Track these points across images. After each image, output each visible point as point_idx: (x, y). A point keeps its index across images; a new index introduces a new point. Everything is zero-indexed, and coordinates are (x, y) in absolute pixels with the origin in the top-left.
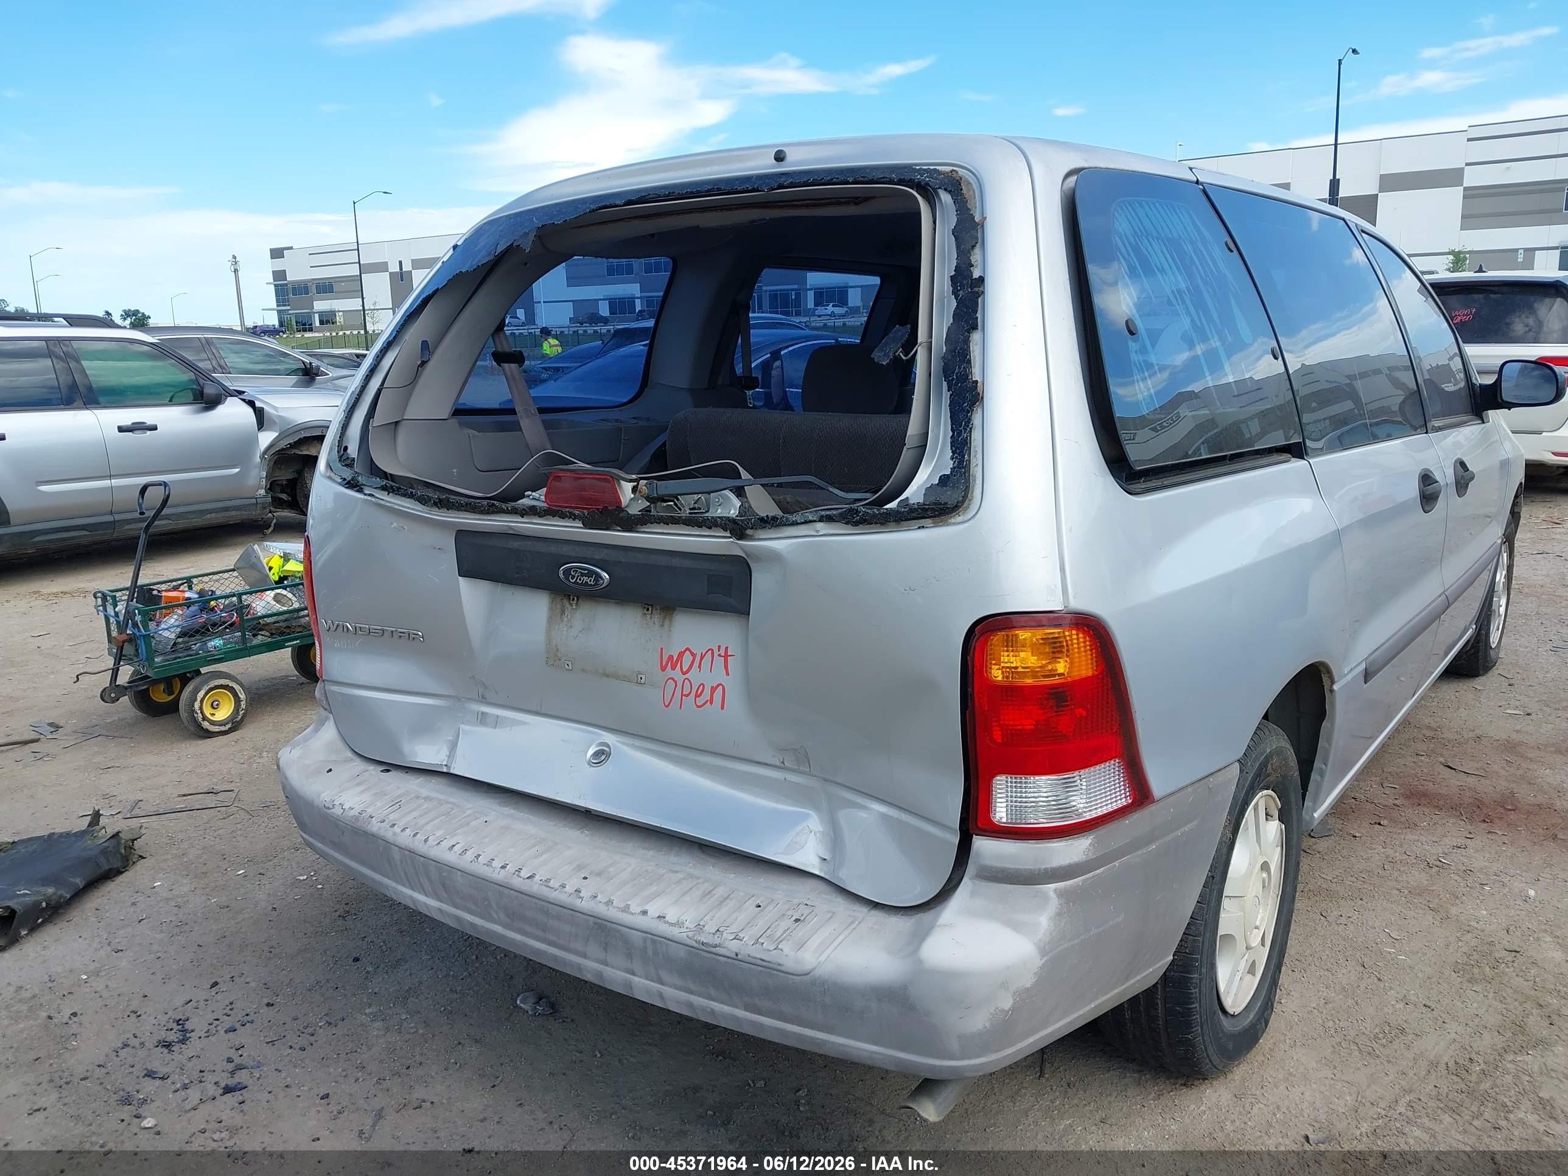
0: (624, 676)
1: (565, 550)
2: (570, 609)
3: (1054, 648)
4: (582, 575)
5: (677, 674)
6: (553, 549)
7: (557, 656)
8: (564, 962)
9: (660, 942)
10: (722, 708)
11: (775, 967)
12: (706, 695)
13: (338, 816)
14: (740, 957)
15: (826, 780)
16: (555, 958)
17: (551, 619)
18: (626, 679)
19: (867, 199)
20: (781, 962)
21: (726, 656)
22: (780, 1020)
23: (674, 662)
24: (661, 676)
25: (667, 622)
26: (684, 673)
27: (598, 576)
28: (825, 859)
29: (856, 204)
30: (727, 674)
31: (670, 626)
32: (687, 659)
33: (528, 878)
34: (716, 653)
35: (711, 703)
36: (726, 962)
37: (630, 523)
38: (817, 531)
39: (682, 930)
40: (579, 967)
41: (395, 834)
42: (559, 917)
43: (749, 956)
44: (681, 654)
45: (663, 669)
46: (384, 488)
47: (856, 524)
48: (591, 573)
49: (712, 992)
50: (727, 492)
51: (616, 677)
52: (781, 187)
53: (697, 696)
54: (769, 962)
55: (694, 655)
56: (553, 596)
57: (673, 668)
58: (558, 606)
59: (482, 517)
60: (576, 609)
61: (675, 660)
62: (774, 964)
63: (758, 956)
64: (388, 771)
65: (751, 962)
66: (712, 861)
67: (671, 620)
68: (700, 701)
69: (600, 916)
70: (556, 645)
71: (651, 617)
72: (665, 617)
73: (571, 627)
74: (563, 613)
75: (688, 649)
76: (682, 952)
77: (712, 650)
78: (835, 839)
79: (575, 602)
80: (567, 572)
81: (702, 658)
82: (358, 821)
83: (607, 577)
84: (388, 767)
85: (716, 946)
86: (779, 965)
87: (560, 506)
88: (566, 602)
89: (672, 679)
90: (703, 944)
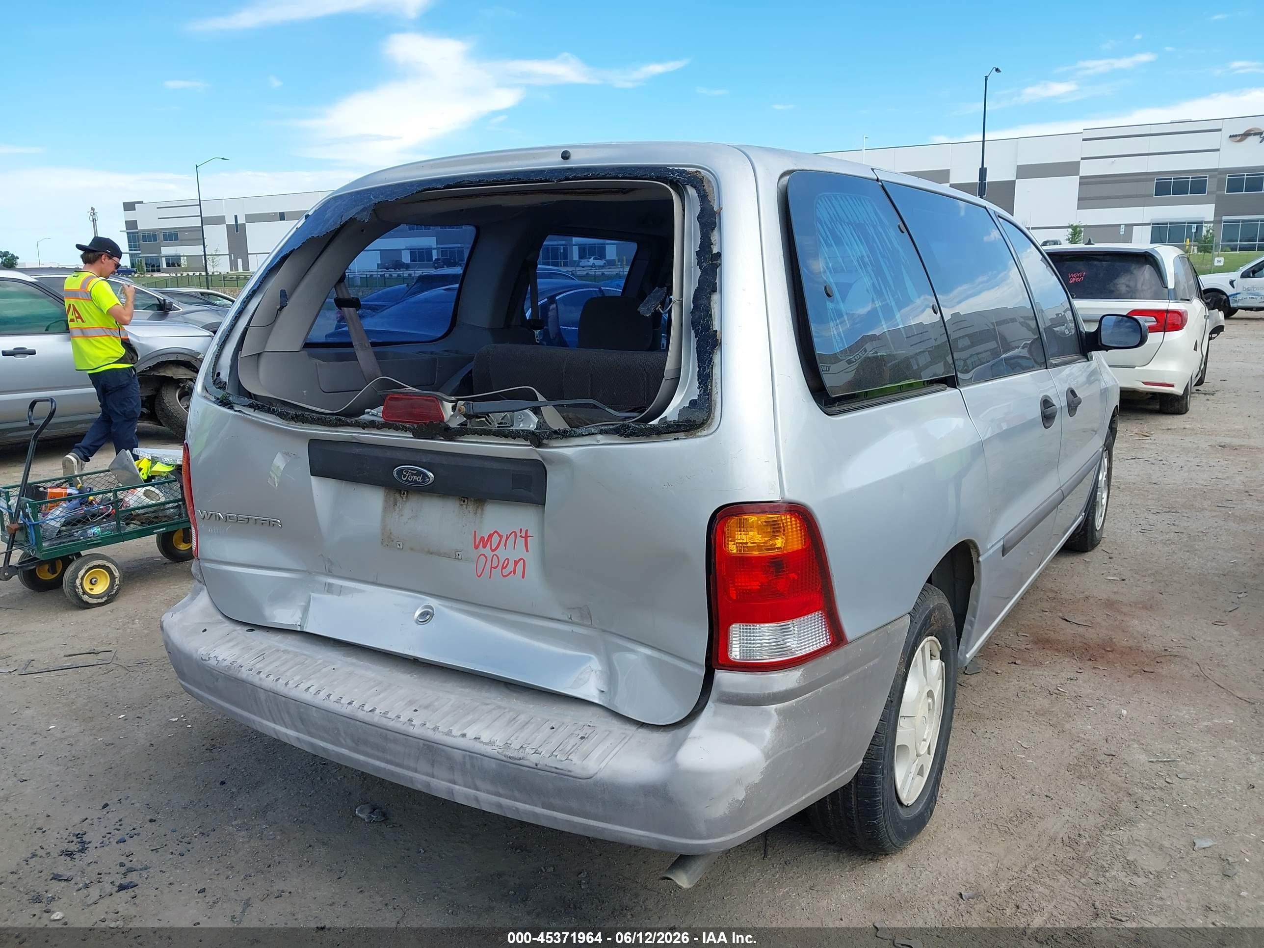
0: (445, 553)
1: (400, 455)
2: (401, 501)
3: (774, 528)
4: (412, 474)
5: (487, 551)
6: (389, 454)
7: (391, 538)
8: (399, 776)
9: (476, 758)
10: (523, 577)
11: (566, 773)
12: (510, 567)
13: (214, 666)
14: (539, 766)
15: (604, 631)
16: (393, 773)
17: (385, 509)
18: (447, 555)
19: (632, 190)
20: (570, 769)
21: (526, 537)
22: (568, 814)
23: (485, 542)
24: (474, 553)
25: (479, 511)
26: (493, 551)
27: (425, 475)
28: (603, 692)
29: (624, 193)
30: (527, 551)
31: (482, 514)
32: (496, 538)
33: (370, 711)
34: (518, 534)
35: (514, 573)
36: (528, 771)
37: (449, 434)
38: (598, 441)
39: (494, 748)
40: (411, 780)
41: (261, 679)
42: (395, 741)
43: (546, 765)
44: (491, 536)
45: (476, 547)
46: (250, 406)
47: (627, 436)
48: (419, 473)
49: (517, 794)
50: (527, 411)
51: (439, 554)
52: (567, 179)
53: (503, 568)
54: (562, 769)
55: (501, 536)
56: (387, 491)
57: (484, 547)
58: (392, 499)
59: (331, 429)
60: (406, 501)
61: (486, 540)
62: (565, 771)
63: (554, 766)
64: (252, 630)
65: (546, 770)
66: (515, 695)
67: (482, 510)
68: (505, 572)
69: (428, 739)
70: (390, 530)
71: (466, 508)
72: (478, 507)
73: (402, 515)
74: (395, 504)
75: (496, 532)
76: (493, 764)
77: (515, 532)
78: (611, 676)
79: (405, 496)
80: (400, 472)
81: (507, 538)
82: (230, 670)
83: (433, 476)
84: (252, 627)
85: (520, 759)
86: (570, 771)
87: (395, 421)
88: (397, 496)
89: (484, 555)
90: (510, 758)
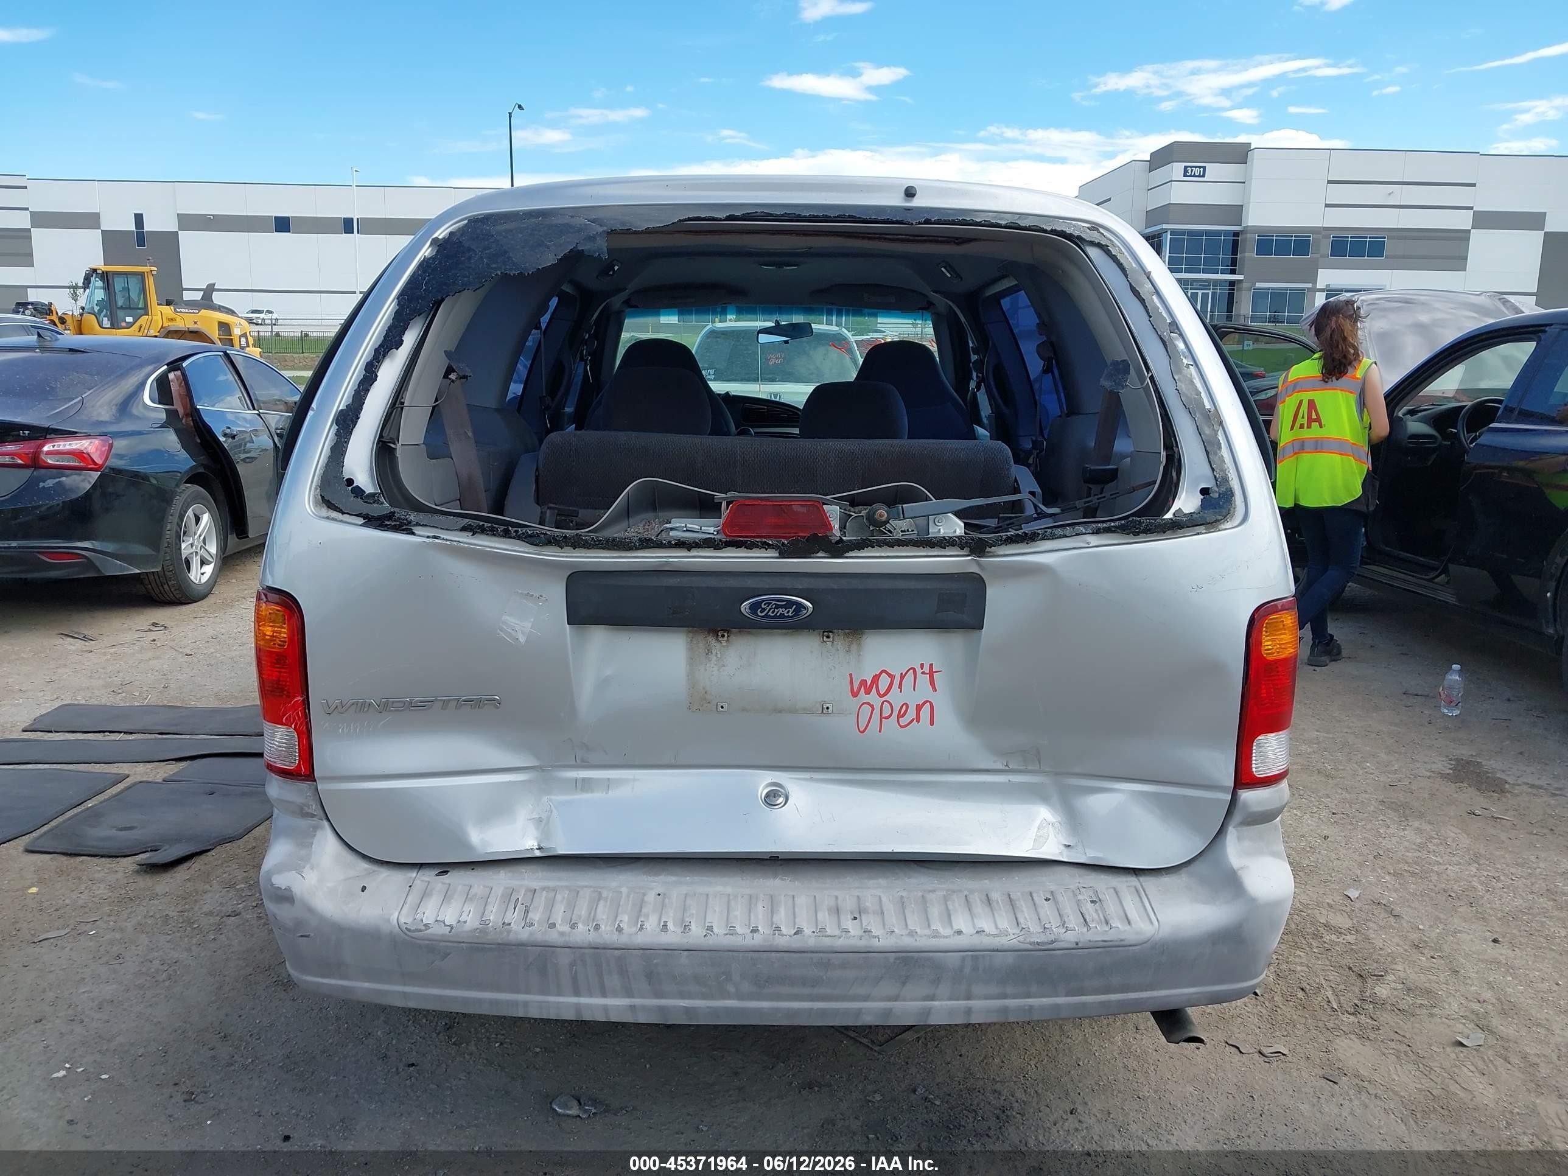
0: (804, 709)
1: (751, 583)
2: (718, 646)
4: (777, 607)
5: (873, 698)
6: (733, 582)
7: (705, 699)
8: (836, 1012)
9: (983, 956)
10: (932, 723)
11: (1117, 943)
12: (912, 713)
13: (444, 936)
14: (1080, 945)
15: (1057, 774)
16: (823, 1012)
17: (692, 662)
18: (808, 711)
20: (1122, 938)
21: (931, 673)
22: (1122, 993)
23: (868, 687)
24: (853, 703)
25: (854, 647)
26: (881, 696)
27: (800, 606)
28: (1069, 846)
29: (958, 244)
30: (935, 689)
31: (859, 650)
32: (884, 680)
33: (795, 934)
34: (919, 671)
35: (918, 721)
36: (1062, 955)
37: (838, 549)
38: (1088, 543)
39: (1009, 938)
40: (858, 1013)
42: (844, 966)
43: (1090, 941)
44: (876, 678)
45: (855, 694)
46: (464, 529)
47: (1136, 534)
48: (790, 603)
49: (1034, 989)
50: (949, 514)
51: (793, 711)
53: (900, 716)
54: (1111, 941)
56: (691, 635)
57: (868, 692)
58: (701, 645)
60: (727, 646)
61: (868, 684)
62: (1117, 941)
63: (1100, 939)
64: (447, 872)
65: (1091, 946)
67: (859, 643)
68: (903, 722)
69: (908, 949)
70: (704, 688)
71: (832, 645)
72: (852, 643)
73: (724, 666)
74: (709, 652)
75: (884, 671)
76: (1010, 958)
77: (914, 670)
78: (1075, 824)
79: (725, 638)
80: (754, 607)
81: (902, 677)
83: (811, 606)
84: (444, 868)
85: (1052, 942)
86: (1122, 940)
87: (747, 537)
88: (712, 640)
89: (868, 703)
90: (1038, 943)
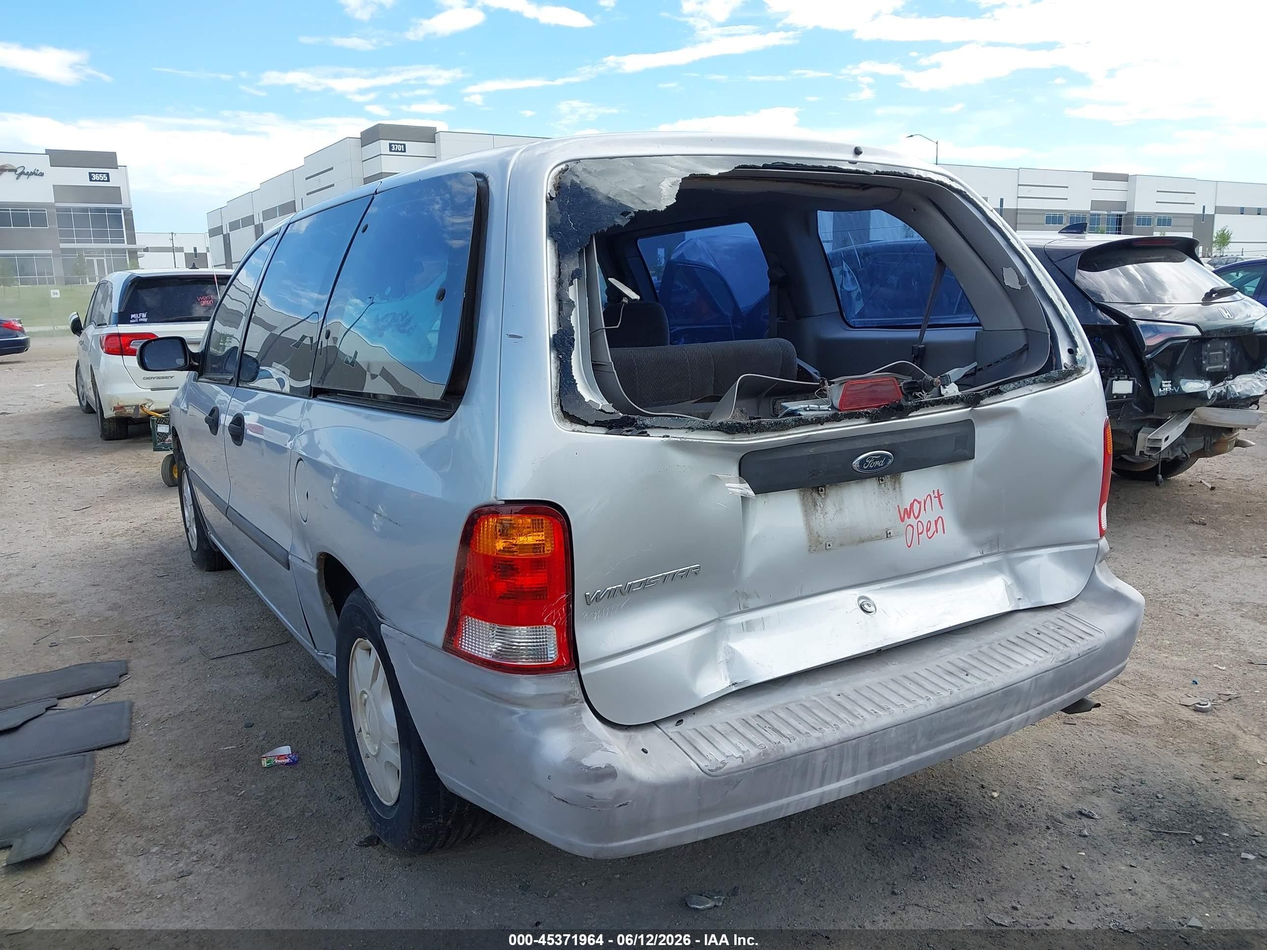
0: (877, 537)
1: (858, 444)
2: (820, 499)
4: (875, 460)
5: (912, 521)
7: (819, 541)
10: (944, 532)
12: (933, 528)
13: (739, 766)
15: (1007, 552)
17: (806, 514)
21: (939, 496)
23: (908, 513)
24: (903, 526)
25: (897, 486)
26: (916, 518)
27: (888, 458)
28: (1020, 598)
30: (942, 508)
31: (900, 488)
32: (916, 506)
34: (933, 496)
35: (937, 532)
42: (976, 708)
44: (912, 506)
45: (902, 520)
51: (871, 539)
53: (928, 531)
55: (919, 503)
57: (909, 517)
58: (809, 500)
60: (825, 498)
61: (909, 510)
62: (1094, 647)
66: (961, 636)
67: (900, 483)
68: (930, 534)
70: (817, 533)
71: (885, 486)
72: (895, 482)
73: (826, 513)
74: (815, 504)
75: (915, 500)
77: (930, 495)
79: (824, 492)
81: (925, 502)
83: (892, 457)
88: (815, 494)
89: (910, 525)
